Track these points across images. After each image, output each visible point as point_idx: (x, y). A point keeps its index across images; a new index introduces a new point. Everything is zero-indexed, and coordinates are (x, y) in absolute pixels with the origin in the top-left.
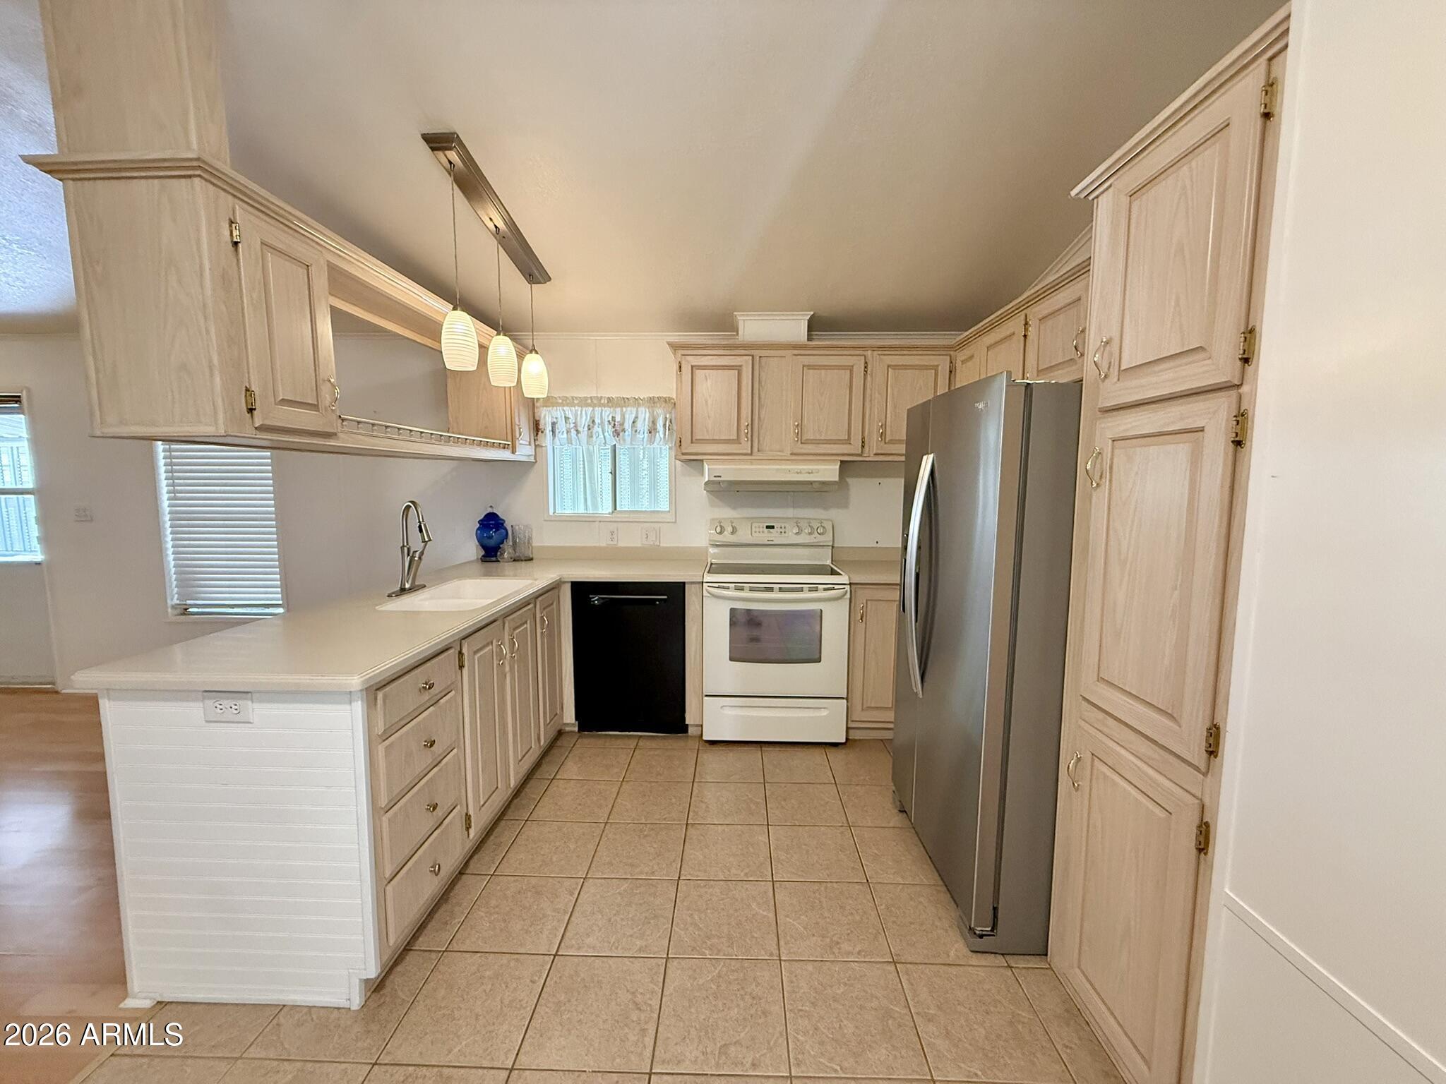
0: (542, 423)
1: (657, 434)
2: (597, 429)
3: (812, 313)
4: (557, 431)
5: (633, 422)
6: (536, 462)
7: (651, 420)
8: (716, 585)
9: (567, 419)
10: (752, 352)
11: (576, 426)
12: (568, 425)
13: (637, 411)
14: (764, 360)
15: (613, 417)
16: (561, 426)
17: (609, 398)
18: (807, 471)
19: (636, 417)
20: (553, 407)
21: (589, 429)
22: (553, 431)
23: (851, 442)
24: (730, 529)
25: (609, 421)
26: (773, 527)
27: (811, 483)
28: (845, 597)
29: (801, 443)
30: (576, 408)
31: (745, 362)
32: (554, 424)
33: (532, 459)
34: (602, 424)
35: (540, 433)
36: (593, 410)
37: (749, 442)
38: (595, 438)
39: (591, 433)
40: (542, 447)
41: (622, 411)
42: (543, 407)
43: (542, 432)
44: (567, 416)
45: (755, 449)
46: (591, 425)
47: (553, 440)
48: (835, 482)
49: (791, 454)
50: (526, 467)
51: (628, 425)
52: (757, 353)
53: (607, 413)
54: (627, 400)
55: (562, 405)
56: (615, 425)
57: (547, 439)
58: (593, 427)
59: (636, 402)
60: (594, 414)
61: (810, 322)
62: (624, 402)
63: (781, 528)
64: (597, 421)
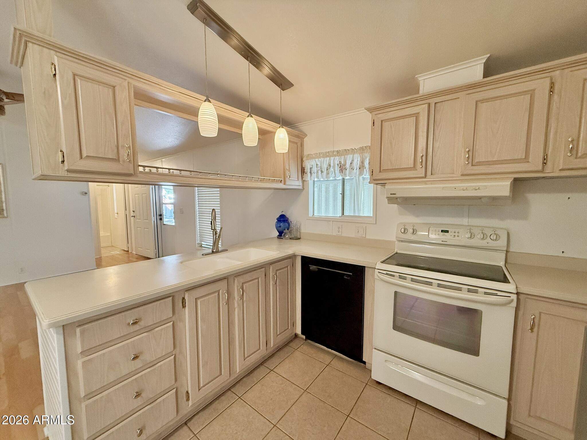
0: (306, 169)
1: (365, 169)
2: (332, 169)
3: (489, 55)
4: (312, 172)
5: (351, 164)
6: (304, 189)
7: (361, 160)
8: (385, 272)
9: (317, 165)
10: (428, 101)
11: (321, 169)
12: (317, 168)
13: (353, 156)
14: (438, 105)
15: (339, 162)
16: (315, 169)
17: (337, 151)
18: (474, 188)
19: (353, 160)
20: (311, 159)
21: (327, 170)
22: (311, 173)
23: (530, 161)
24: (411, 231)
25: (338, 164)
26: (447, 232)
27: (480, 198)
28: (511, 305)
29: (472, 165)
30: (322, 159)
31: (422, 109)
32: (311, 168)
33: (301, 187)
34: (334, 167)
35: (305, 174)
36: (330, 159)
37: (424, 168)
38: (330, 174)
39: (328, 171)
40: (306, 181)
41: (345, 157)
42: (306, 160)
43: (306, 173)
44: (317, 164)
45: (429, 172)
46: (329, 167)
47: (311, 177)
48: (506, 196)
49: (462, 175)
50: (297, 192)
51: (348, 165)
52: (433, 101)
53: (337, 160)
54: (347, 151)
55: (315, 158)
56: (341, 166)
57: (308, 177)
58: (330, 168)
59: (353, 151)
60: (330, 161)
61: (485, 64)
62: (346, 152)
63: (455, 232)
64: (332, 165)
